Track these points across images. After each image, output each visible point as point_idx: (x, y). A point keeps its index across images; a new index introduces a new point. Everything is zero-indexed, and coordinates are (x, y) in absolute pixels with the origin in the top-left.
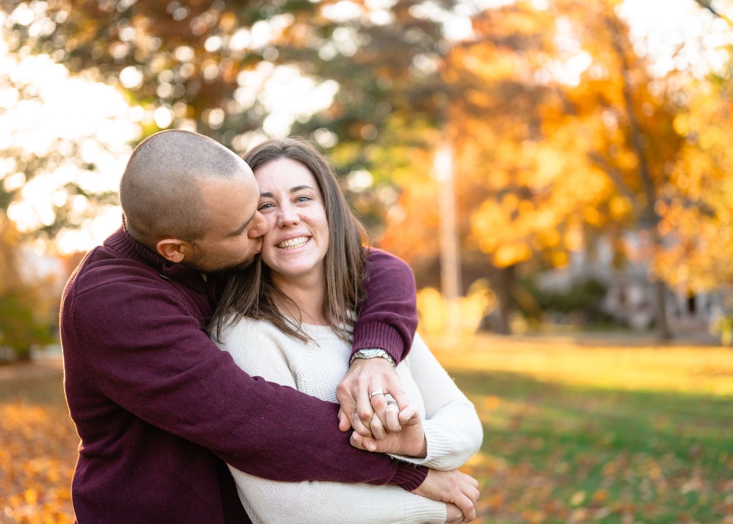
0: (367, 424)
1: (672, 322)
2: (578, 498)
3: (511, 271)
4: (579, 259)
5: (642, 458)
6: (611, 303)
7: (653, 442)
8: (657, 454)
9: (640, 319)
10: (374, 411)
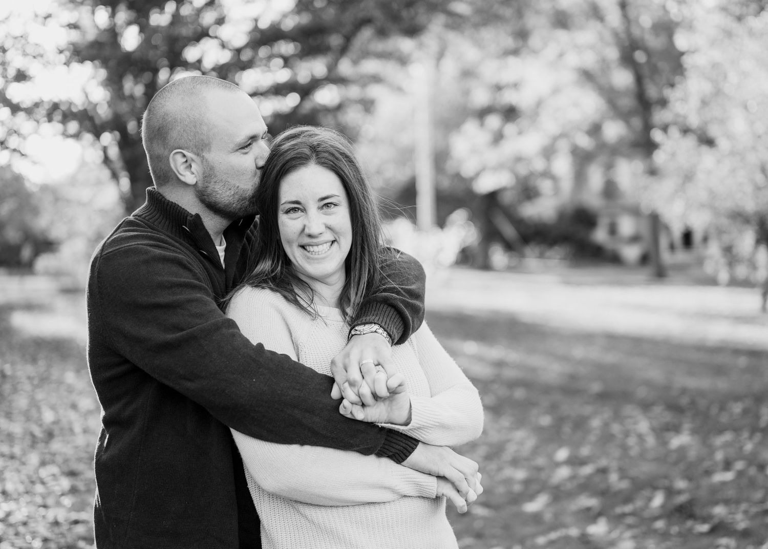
0: (356, 390)
1: (666, 257)
2: (562, 454)
3: (492, 197)
4: (567, 185)
5: (629, 410)
6: (600, 235)
7: (642, 393)
8: (646, 406)
9: (631, 253)
10: (363, 378)
